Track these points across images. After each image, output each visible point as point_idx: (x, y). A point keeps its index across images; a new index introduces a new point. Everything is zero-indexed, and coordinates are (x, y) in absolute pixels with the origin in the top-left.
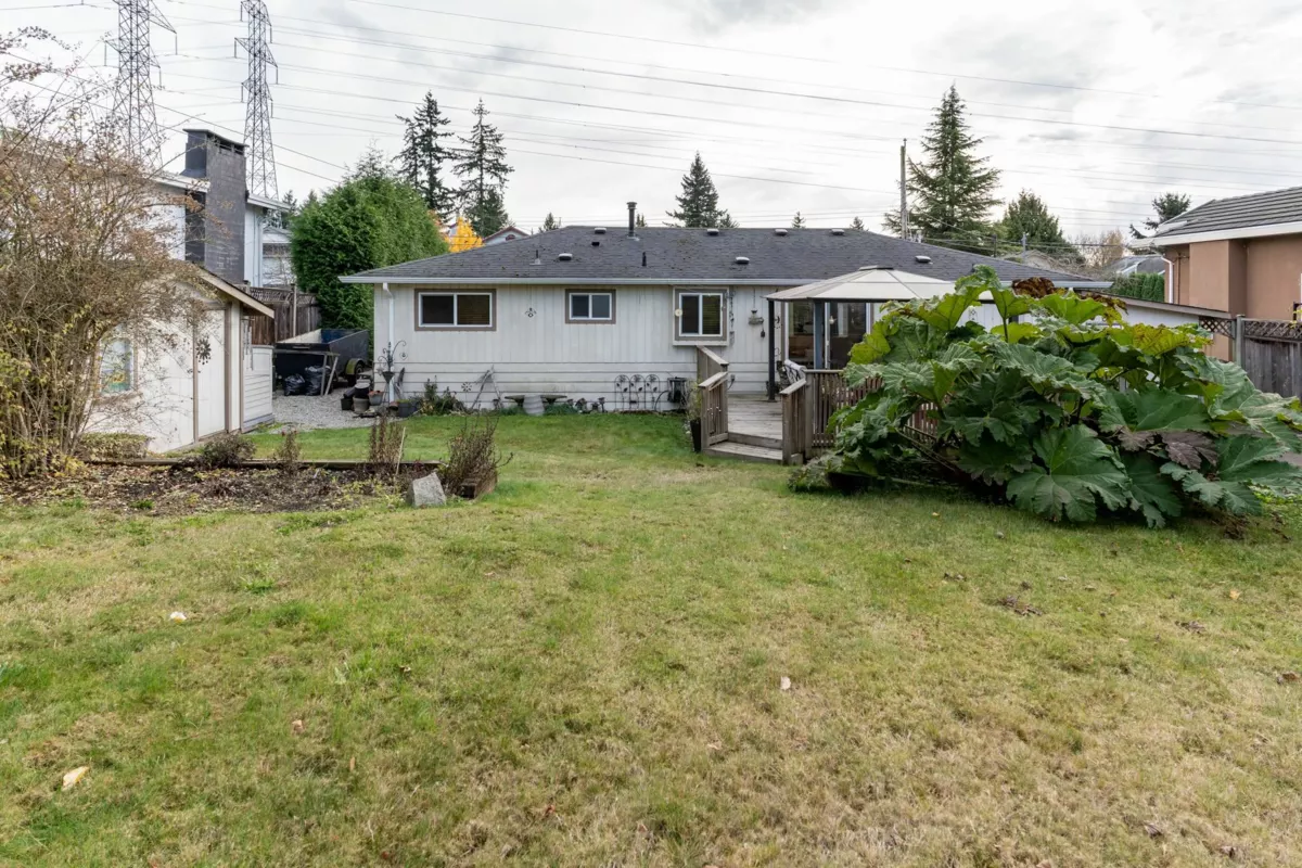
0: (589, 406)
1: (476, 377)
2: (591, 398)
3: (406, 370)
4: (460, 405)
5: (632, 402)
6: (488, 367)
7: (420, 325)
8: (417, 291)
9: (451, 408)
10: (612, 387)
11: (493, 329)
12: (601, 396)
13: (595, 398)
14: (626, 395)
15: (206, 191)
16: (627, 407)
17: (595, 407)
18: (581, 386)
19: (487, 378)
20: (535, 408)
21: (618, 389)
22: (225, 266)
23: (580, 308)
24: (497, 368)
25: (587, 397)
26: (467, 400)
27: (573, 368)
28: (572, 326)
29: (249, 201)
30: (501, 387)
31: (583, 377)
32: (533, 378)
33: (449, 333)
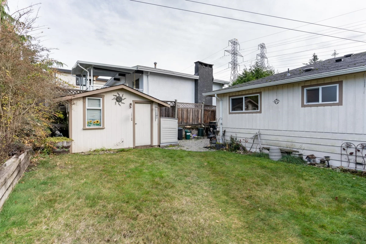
0: (318, 161)
1: (252, 136)
2: (319, 156)
3: (226, 131)
4: (244, 149)
5: (357, 164)
6: (257, 131)
7: (231, 112)
8: (230, 97)
9: (239, 149)
10: (338, 150)
11: (260, 112)
12: (327, 155)
13: (322, 156)
14: (352, 158)
15: (198, 79)
16: (352, 166)
17: (322, 162)
18: (314, 147)
19: (256, 137)
20: (276, 156)
21: (344, 152)
22: (205, 100)
23: (312, 97)
24: (262, 132)
25: (316, 154)
26: (248, 147)
27: (308, 135)
28: (306, 108)
29: (214, 81)
30: (264, 142)
31: (314, 141)
32: (280, 139)
33: (241, 115)
